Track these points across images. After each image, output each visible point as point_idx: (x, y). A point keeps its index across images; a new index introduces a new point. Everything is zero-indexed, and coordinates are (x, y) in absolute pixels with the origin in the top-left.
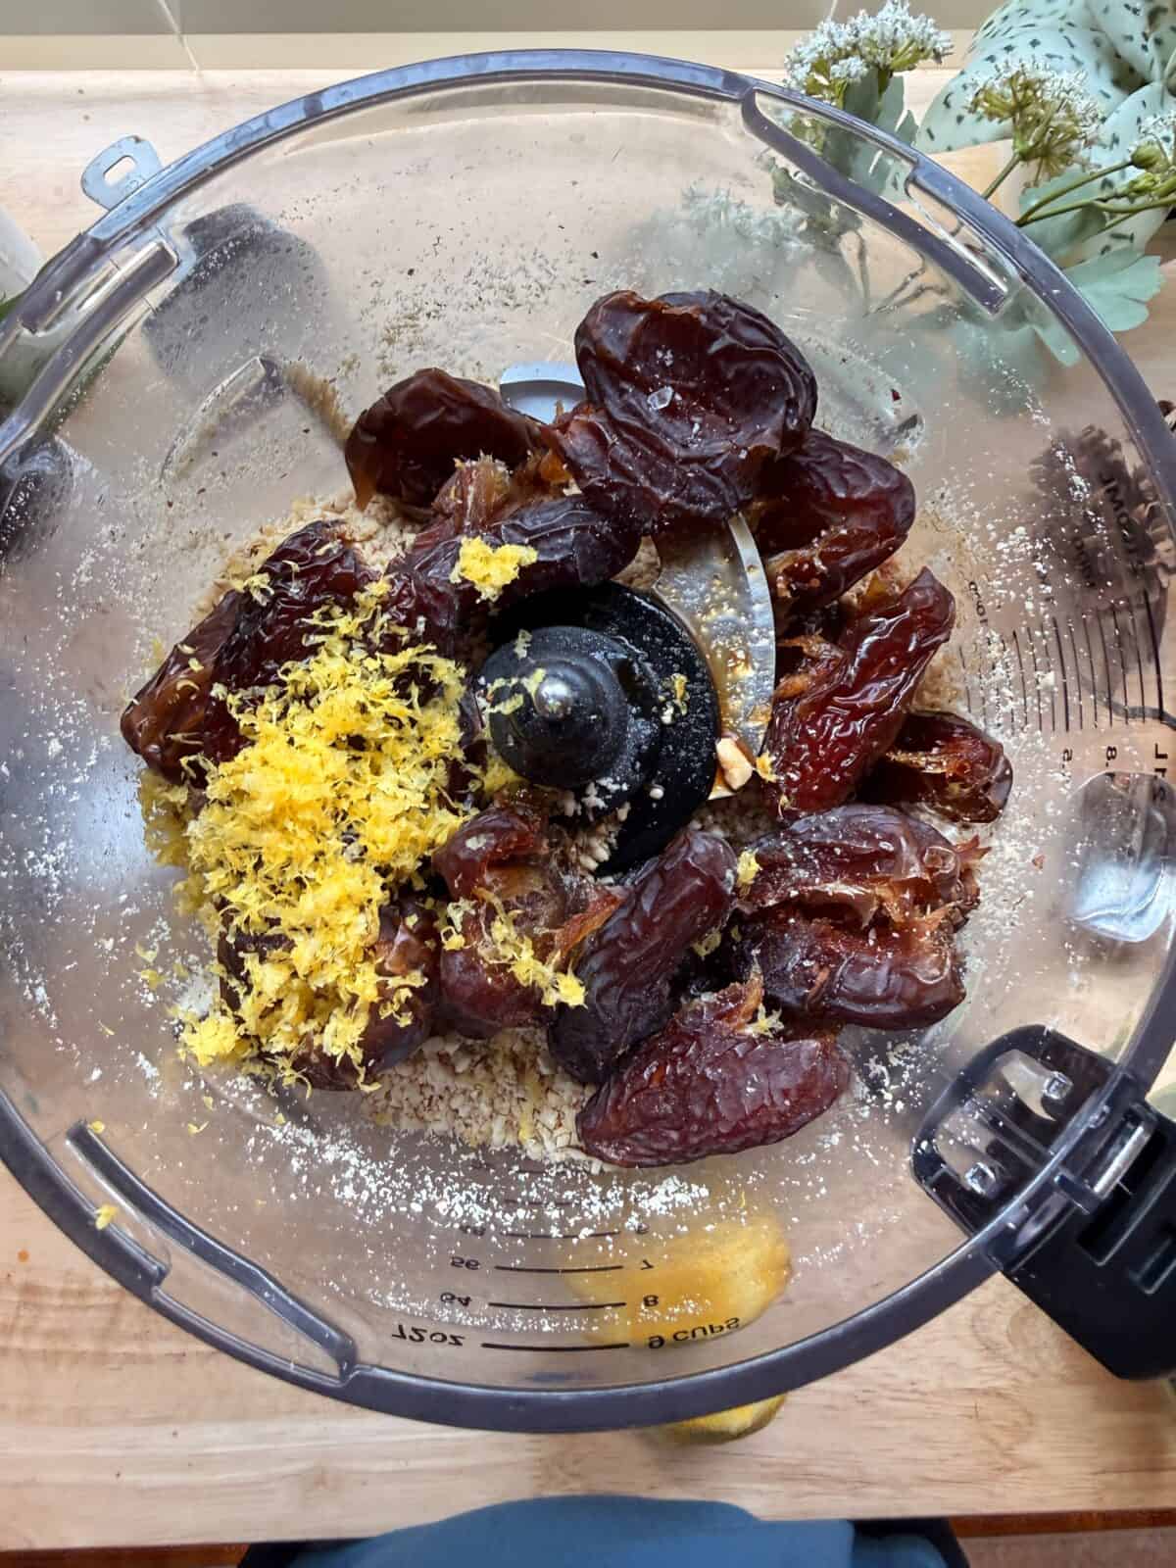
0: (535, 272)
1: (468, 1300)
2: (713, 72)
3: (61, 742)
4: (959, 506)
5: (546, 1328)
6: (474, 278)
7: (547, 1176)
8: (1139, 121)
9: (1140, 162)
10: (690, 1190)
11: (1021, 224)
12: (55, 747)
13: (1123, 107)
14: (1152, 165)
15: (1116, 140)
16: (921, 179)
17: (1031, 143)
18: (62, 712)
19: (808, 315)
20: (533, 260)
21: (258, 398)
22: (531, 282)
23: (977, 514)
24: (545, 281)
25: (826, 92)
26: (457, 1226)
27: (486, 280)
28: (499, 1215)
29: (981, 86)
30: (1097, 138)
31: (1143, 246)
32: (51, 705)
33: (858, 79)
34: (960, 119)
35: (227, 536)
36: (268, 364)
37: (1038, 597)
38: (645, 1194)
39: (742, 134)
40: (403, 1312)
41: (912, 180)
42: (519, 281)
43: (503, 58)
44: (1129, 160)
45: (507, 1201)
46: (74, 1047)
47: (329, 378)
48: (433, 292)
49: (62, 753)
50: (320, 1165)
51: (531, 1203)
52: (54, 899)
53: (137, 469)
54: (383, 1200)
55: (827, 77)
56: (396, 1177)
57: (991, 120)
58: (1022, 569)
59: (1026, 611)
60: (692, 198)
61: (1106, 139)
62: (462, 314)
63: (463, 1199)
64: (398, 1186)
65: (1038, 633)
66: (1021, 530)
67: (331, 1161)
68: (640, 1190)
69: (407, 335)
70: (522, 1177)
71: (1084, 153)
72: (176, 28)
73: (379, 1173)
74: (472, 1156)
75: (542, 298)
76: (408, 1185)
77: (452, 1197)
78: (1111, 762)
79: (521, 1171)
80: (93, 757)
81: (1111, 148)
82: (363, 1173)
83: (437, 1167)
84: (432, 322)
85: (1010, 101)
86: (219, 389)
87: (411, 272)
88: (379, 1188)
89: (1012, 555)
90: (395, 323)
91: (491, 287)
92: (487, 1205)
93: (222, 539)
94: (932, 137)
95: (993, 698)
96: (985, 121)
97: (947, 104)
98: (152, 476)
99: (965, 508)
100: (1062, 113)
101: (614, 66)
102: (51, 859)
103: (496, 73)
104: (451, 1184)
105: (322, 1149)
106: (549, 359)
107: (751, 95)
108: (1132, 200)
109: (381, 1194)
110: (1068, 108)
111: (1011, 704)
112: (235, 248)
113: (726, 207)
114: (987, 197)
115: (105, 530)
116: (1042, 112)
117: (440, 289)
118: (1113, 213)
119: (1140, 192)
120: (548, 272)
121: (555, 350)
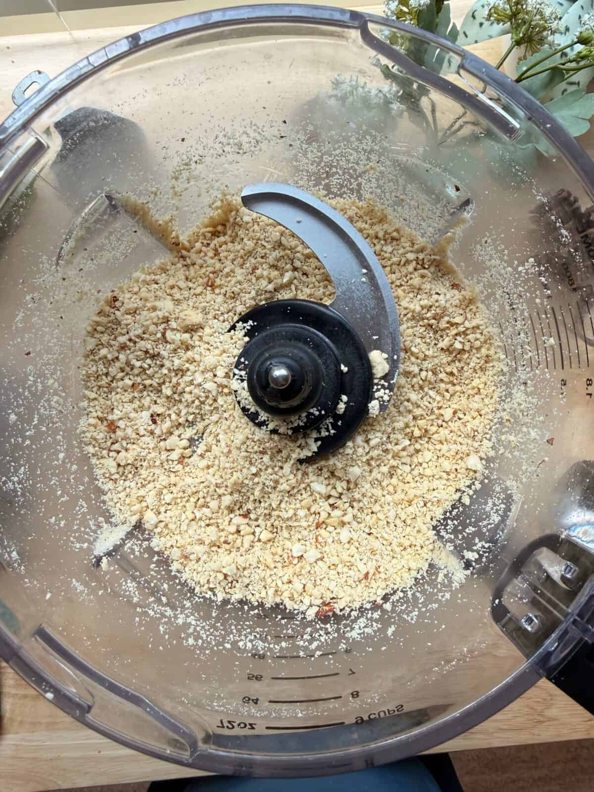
0: (252, 134)
1: (257, 700)
2: (343, 11)
3: (16, 415)
4: (496, 247)
5: (300, 715)
6: (219, 140)
7: (297, 620)
8: (580, 17)
9: (583, 41)
10: (372, 625)
11: (519, 80)
12: (13, 417)
13: (571, 10)
14: (589, 42)
15: (567, 29)
16: (467, 66)
17: (521, 35)
18: (15, 398)
19: (406, 147)
20: (251, 127)
21: (105, 217)
22: (251, 139)
23: (506, 252)
24: (259, 138)
25: (408, 17)
26: (250, 655)
27: (225, 140)
28: (272, 646)
29: (492, 5)
30: (558, 29)
31: (585, 88)
32: (8, 395)
33: (425, 7)
34: (481, 24)
35: (99, 292)
36: (109, 197)
37: (542, 296)
38: (348, 629)
39: (362, 47)
40: (222, 712)
41: (461, 66)
42: (245, 139)
43: (220, 13)
44: (576, 40)
45: (276, 637)
46: (35, 583)
47: (145, 202)
48: (197, 149)
49: (17, 420)
50: (175, 627)
51: (289, 637)
52: (20, 500)
53: (42, 263)
54: (210, 643)
55: (407, 7)
56: (216, 629)
57: (498, 24)
58: (533, 281)
59: (536, 304)
60: (337, 84)
61: (563, 29)
62: (215, 161)
63: (253, 638)
64: (218, 634)
65: (544, 316)
66: (532, 260)
67: (181, 623)
68: (346, 626)
69: (185, 174)
70: (283, 622)
71: (550, 38)
72: (55, 9)
73: (207, 628)
74: (256, 611)
75: (258, 148)
76: (223, 632)
77: (247, 637)
78: (589, 387)
79: (283, 618)
80: (36, 419)
81: (565, 34)
82: (198, 629)
83: (238, 619)
84: (199, 166)
85: (508, 12)
86: (83, 214)
87: (183, 140)
88: (207, 636)
89: (527, 273)
90: (178, 168)
91: (229, 144)
92: (264, 640)
93: (96, 294)
94: (466, 36)
95: (520, 351)
96: (495, 24)
97: (474, 17)
98: (51, 265)
99: (499, 248)
100: (538, 17)
101: (285, 12)
102: (16, 479)
103: (218, 22)
104: (245, 630)
105: (176, 617)
106: (265, 180)
107: (365, 23)
108: (578, 62)
109: (209, 639)
110: (541, 14)
111: (530, 354)
112: (81, 136)
113: (356, 88)
114: (498, 68)
115: (28, 298)
116: (526, 17)
117: (200, 148)
118: (568, 70)
119: (583, 58)
120: (259, 133)
121: (268, 175)
